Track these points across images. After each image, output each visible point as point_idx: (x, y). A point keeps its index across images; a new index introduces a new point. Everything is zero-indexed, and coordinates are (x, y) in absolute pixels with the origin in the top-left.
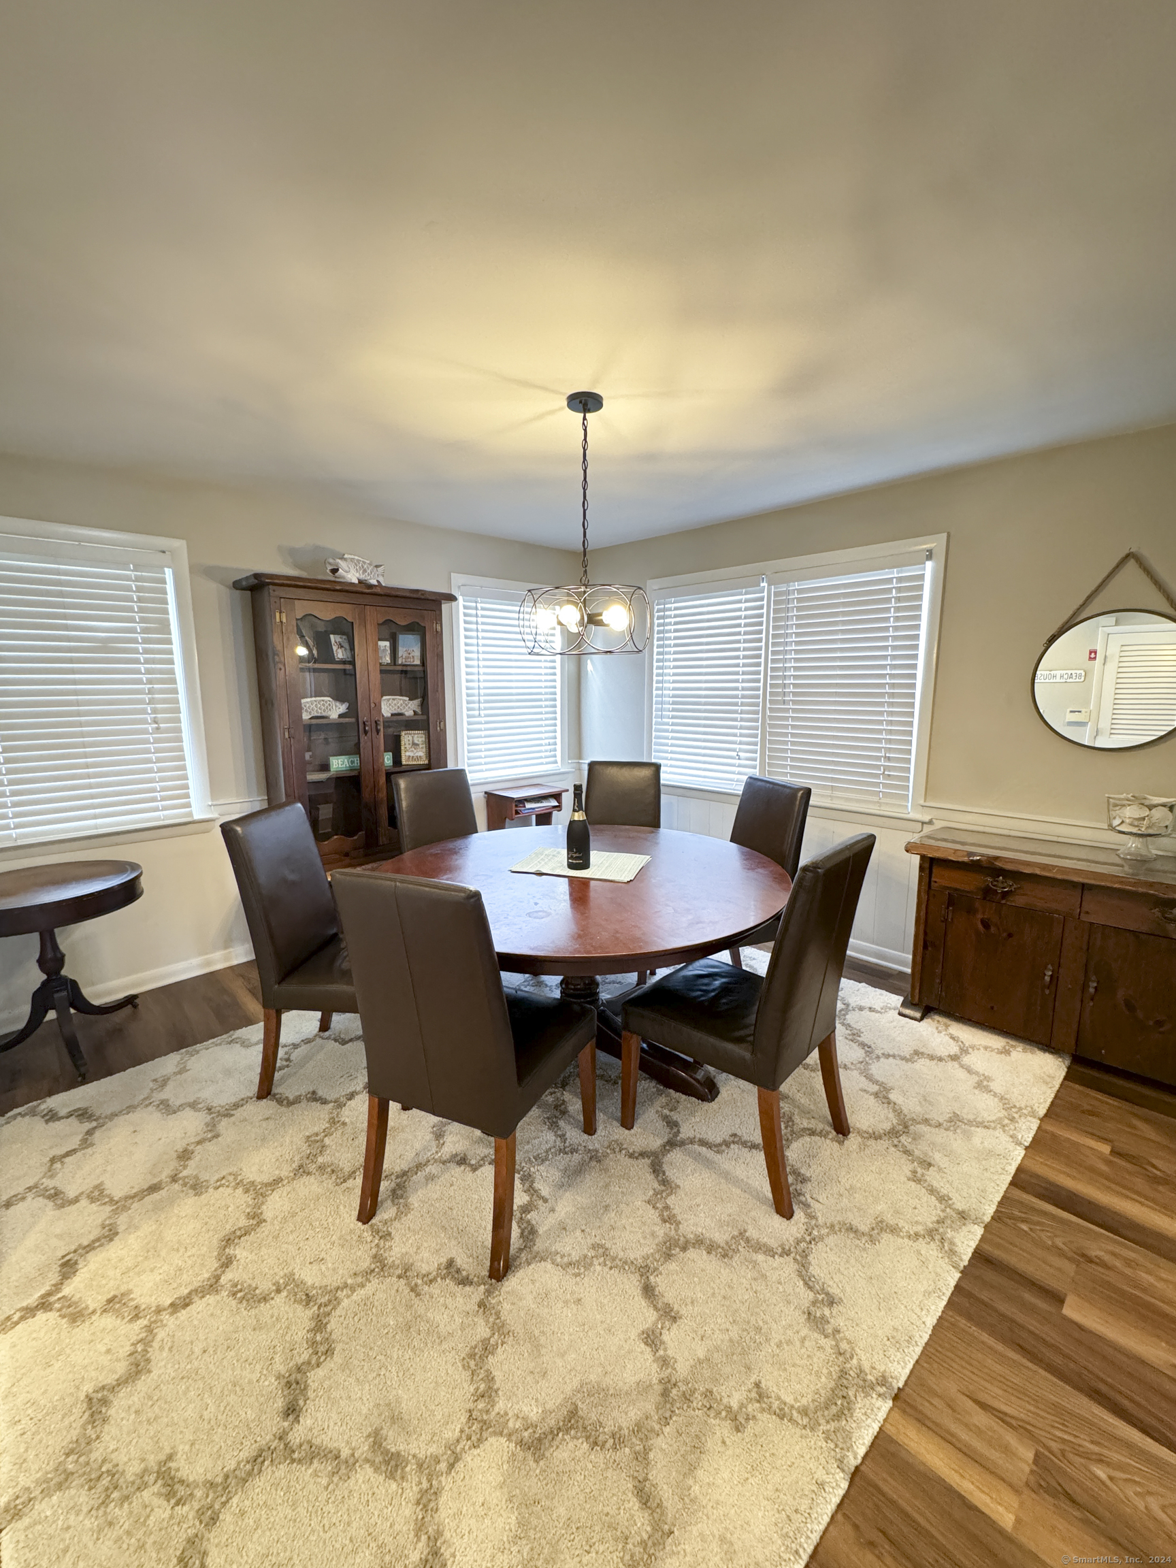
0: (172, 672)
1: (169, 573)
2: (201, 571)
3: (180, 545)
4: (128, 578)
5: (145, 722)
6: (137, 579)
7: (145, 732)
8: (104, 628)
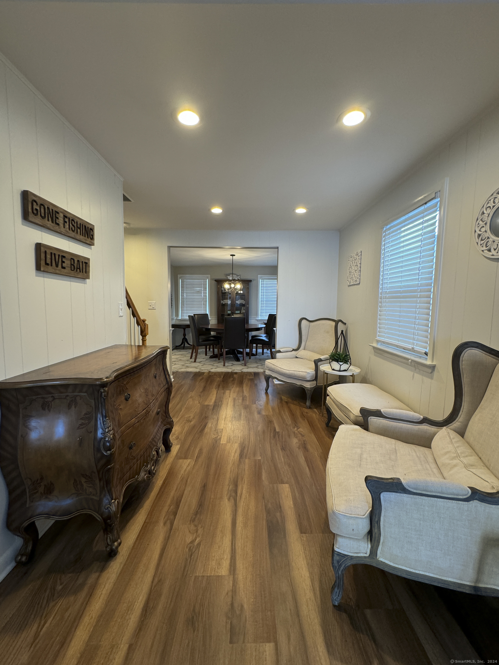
0: (206, 295)
1: (207, 280)
2: (211, 279)
3: (209, 276)
4: (202, 281)
5: (202, 303)
6: (203, 281)
7: (202, 305)
8: (198, 289)
